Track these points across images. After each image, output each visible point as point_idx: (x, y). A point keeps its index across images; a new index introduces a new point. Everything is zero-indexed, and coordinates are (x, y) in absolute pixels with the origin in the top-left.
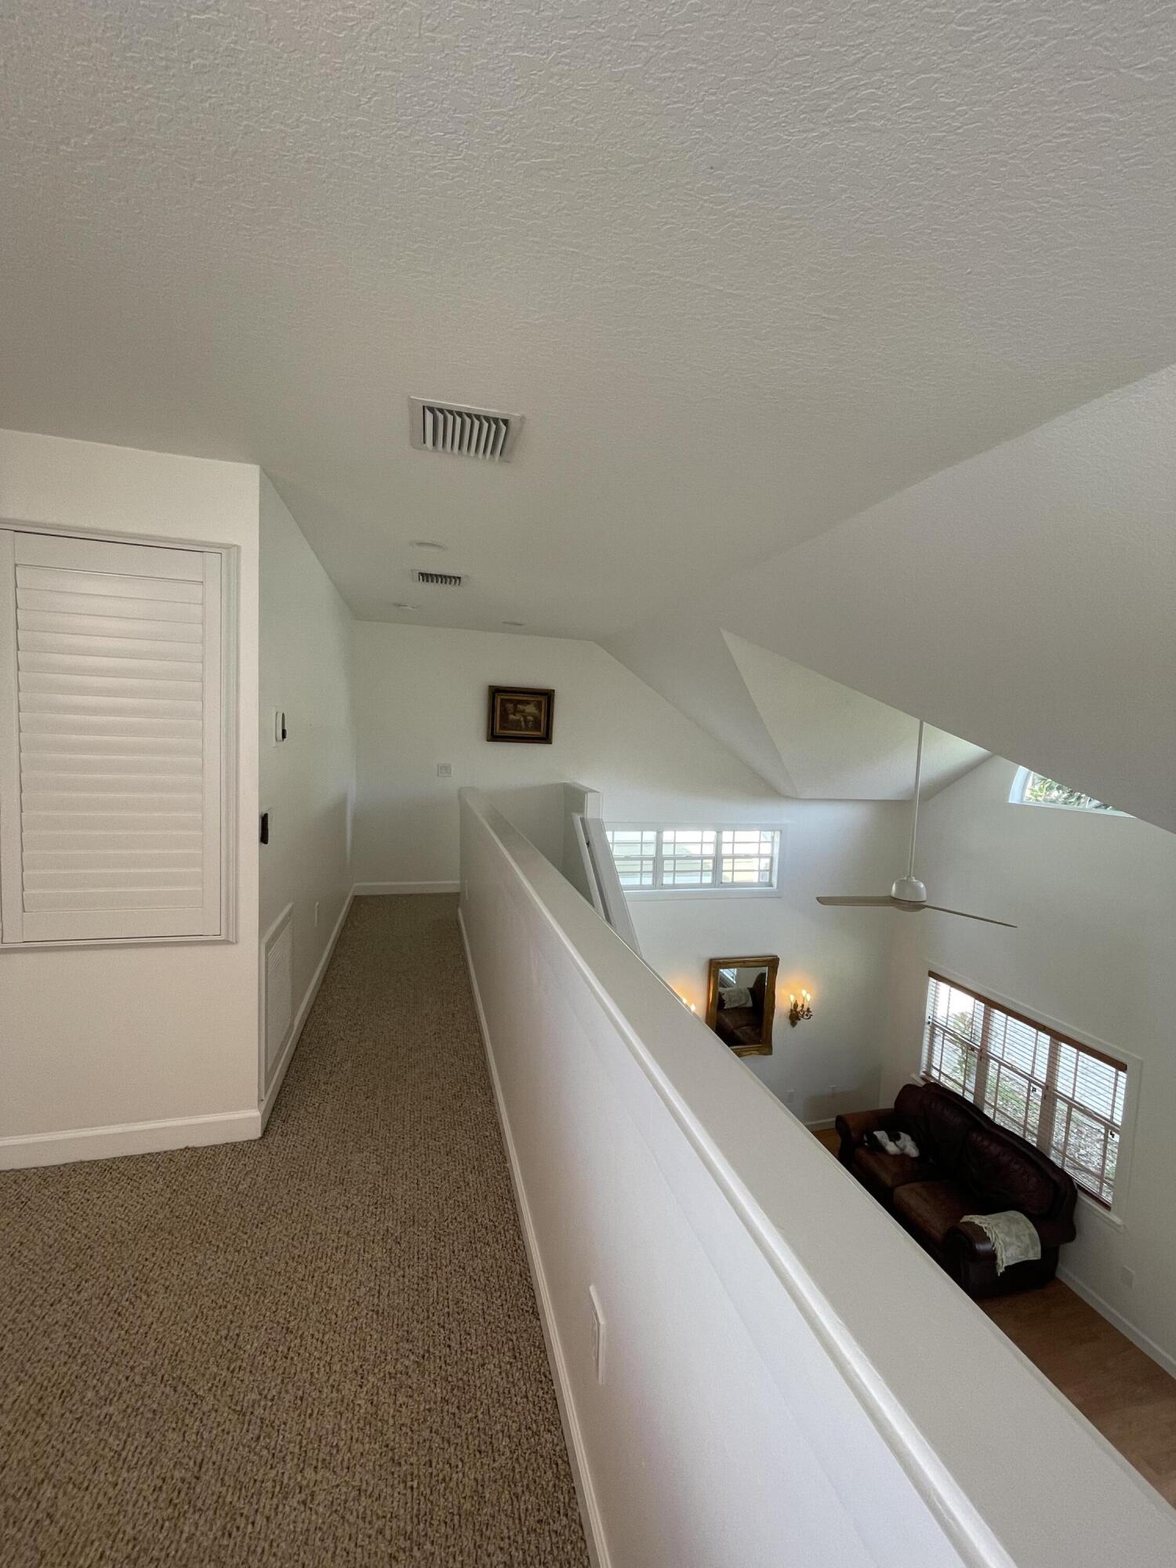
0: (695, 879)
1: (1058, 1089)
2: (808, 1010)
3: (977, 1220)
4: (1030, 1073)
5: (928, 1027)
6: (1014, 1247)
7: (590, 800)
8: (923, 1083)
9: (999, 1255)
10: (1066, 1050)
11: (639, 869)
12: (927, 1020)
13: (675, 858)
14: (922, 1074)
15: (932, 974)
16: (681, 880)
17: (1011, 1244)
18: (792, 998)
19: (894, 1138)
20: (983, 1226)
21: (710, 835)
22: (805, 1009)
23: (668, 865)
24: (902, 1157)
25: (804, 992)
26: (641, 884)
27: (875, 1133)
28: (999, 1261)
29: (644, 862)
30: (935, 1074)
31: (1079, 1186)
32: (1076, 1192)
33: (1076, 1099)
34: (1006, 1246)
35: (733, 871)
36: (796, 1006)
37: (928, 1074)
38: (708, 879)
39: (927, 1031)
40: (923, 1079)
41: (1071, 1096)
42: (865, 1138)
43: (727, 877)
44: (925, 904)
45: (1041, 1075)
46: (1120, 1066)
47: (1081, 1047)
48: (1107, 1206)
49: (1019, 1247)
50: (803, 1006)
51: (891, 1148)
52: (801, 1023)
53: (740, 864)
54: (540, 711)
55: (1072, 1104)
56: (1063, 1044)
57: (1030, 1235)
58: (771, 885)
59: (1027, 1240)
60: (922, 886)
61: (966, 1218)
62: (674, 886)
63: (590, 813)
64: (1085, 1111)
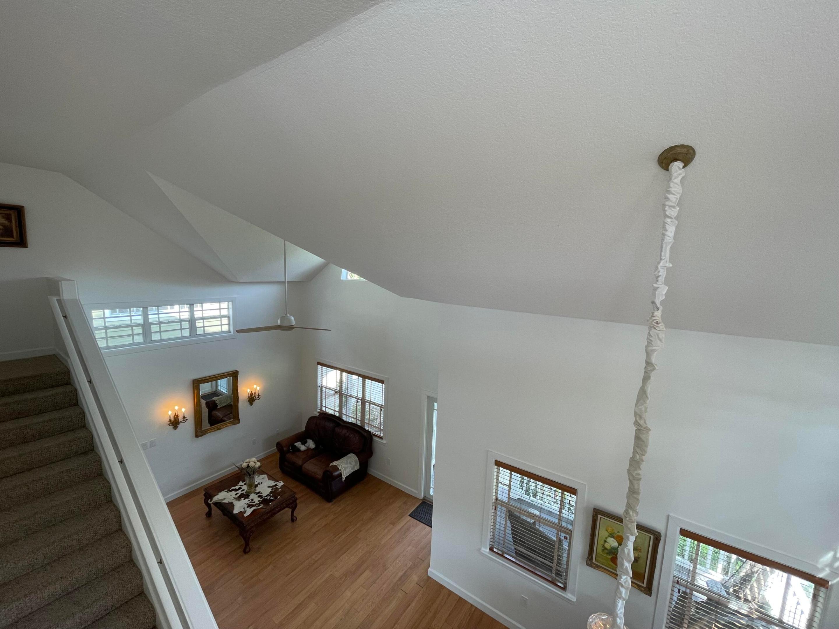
0: (178, 334)
1: (366, 399)
2: (259, 395)
3: (334, 463)
4: (357, 396)
5: (319, 388)
6: (348, 468)
7: (64, 287)
8: (318, 414)
9: (342, 473)
10: (368, 381)
11: (131, 333)
12: (319, 385)
13: (160, 323)
14: (318, 410)
15: (319, 363)
16: (165, 336)
17: (347, 467)
18: (249, 391)
19: (304, 443)
20: (337, 465)
21: (186, 308)
22: (257, 395)
23: (155, 328)
24: (308, 449)
25: (255, 386)
26: (134, 342)
27: (295, 444)
28: (343, 476)
29: (134, 328)
30: (324, 409)
31: (373, 434)
32: (372, 437)
33: (371, 400)
34: (345, 468)
35: (204, 327)
36: (251, 394)
37: (321, 409)
38: (186, 333)
39: (319, 390)
40: (319, 412)
41: (370, 400)
42: (290, 448)
43: (199, 332)
44: (295, 326)
45: (360, 396)
46: (382, 382)
47: (372, 379)
48: (381, 438)
49: (350, 467)
50: (255, 393)
51: (303, 448)
52: (256, 402)
53: (207, 323)
54: (10, 221)
55: (370, 403)
56: (367, 380)
57: (355, 461)
58: (230, 332)
59: (353, 463)
60: (292, 318)
61: (331, 464)
62: (161, 340)
63: (66, 295)
64: (375, 404)
